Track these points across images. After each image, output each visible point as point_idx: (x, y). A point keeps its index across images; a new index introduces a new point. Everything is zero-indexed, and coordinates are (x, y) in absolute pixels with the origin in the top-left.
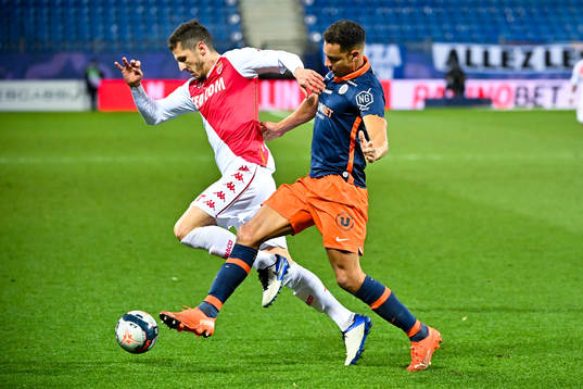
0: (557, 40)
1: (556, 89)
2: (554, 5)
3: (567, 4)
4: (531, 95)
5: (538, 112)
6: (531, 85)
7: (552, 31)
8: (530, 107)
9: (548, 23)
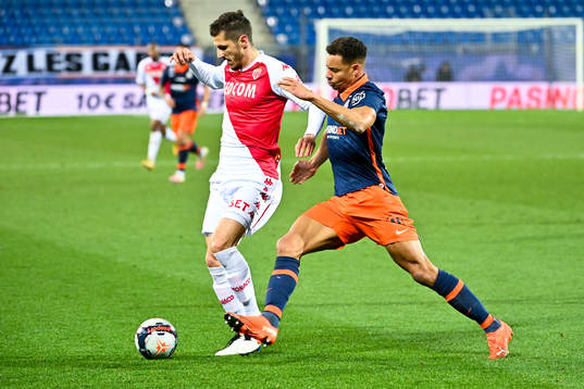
0: (40, 43)
1: (39, 95)
2: (37, 6)
3: (51, 5)
4: (13, 101)
5: (21, 119)
6: (13, 91)
7: (34, 34)
8: (12, 114)
9: (30, 25)
